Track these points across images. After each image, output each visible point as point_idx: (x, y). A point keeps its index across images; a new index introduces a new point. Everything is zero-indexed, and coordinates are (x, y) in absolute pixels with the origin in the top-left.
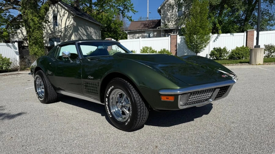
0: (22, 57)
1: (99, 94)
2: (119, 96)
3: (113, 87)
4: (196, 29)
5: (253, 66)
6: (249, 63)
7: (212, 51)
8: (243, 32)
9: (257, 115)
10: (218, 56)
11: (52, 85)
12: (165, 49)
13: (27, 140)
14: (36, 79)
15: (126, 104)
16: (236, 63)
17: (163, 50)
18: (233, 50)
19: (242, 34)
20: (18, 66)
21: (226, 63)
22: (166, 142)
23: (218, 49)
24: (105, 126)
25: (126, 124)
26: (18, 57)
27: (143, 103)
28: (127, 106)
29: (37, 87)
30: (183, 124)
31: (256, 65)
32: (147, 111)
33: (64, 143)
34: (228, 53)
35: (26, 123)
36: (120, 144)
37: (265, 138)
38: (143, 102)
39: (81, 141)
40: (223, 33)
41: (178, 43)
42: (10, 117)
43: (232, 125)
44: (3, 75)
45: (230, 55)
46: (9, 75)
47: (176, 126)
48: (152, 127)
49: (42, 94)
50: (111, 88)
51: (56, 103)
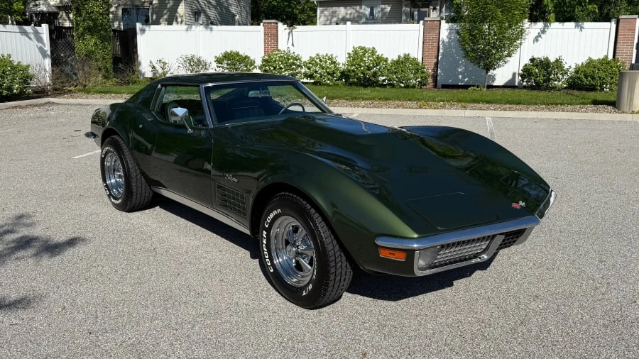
0: (56, 62)
1: (248, 216)
2: (291, 228)
3: (279, 211)
4: (487, 11)
5: (624, 115)
6: (614, 104)
7: (526, 65)
8: (607, 19)
9: (594, 280)
10: (541, 79)
11: (143, 174)
12: (408, 54)
13: (97, 317)
14: (106, 155)
15: (305, 249)
16: (583, 104)
17: (403, 56)
18: (580, 64)
19: (607, 25)
20: (49, 85)
21: (559, 101)
22: (385, 344)
23: (541, 61)
24: (259, 290)
25: (304, 294)
26: (47, 63)
27: (340, 255)
28: (307, 255)
29: (107, 173)
30: (428, 294)
31: (633, 112)
32: (349, 270)
33: (175, 332)
34: (566, 73)
35: (88, 270)
36: (290, 342)
37: (595, 347)
38: (342, 254)
39: (209, 326)
40: (558, 20)
41: (443, 42)
42: (52, 249)
43: (533, 305)
44: (13, 107)
45: (571, 78)
46: (27, 106)
47: (411, 299)
48: (359, 297)
49: (118, 190)
50: (275, 212)
51: (147, 211)
